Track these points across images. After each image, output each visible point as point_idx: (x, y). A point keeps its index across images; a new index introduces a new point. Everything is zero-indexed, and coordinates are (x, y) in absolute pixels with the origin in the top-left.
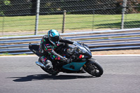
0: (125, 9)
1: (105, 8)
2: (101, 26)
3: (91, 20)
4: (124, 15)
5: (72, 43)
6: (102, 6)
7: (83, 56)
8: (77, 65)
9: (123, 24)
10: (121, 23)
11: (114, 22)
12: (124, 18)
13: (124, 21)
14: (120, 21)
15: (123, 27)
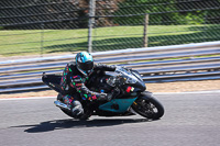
0: (93, 21)
1: (60, 18)
2: (54, 48)
3: (39, 39)
4: (92, 30)
5: (113, 70)
6: (55, 16)
7: (133, 89)
8: (122, 103)
9: (90, 44)
10: (87, 43)
11: (77, 42)
12: (91, 34)
13: (91, 39)
14: (86, 40)
15: (90, 48)
